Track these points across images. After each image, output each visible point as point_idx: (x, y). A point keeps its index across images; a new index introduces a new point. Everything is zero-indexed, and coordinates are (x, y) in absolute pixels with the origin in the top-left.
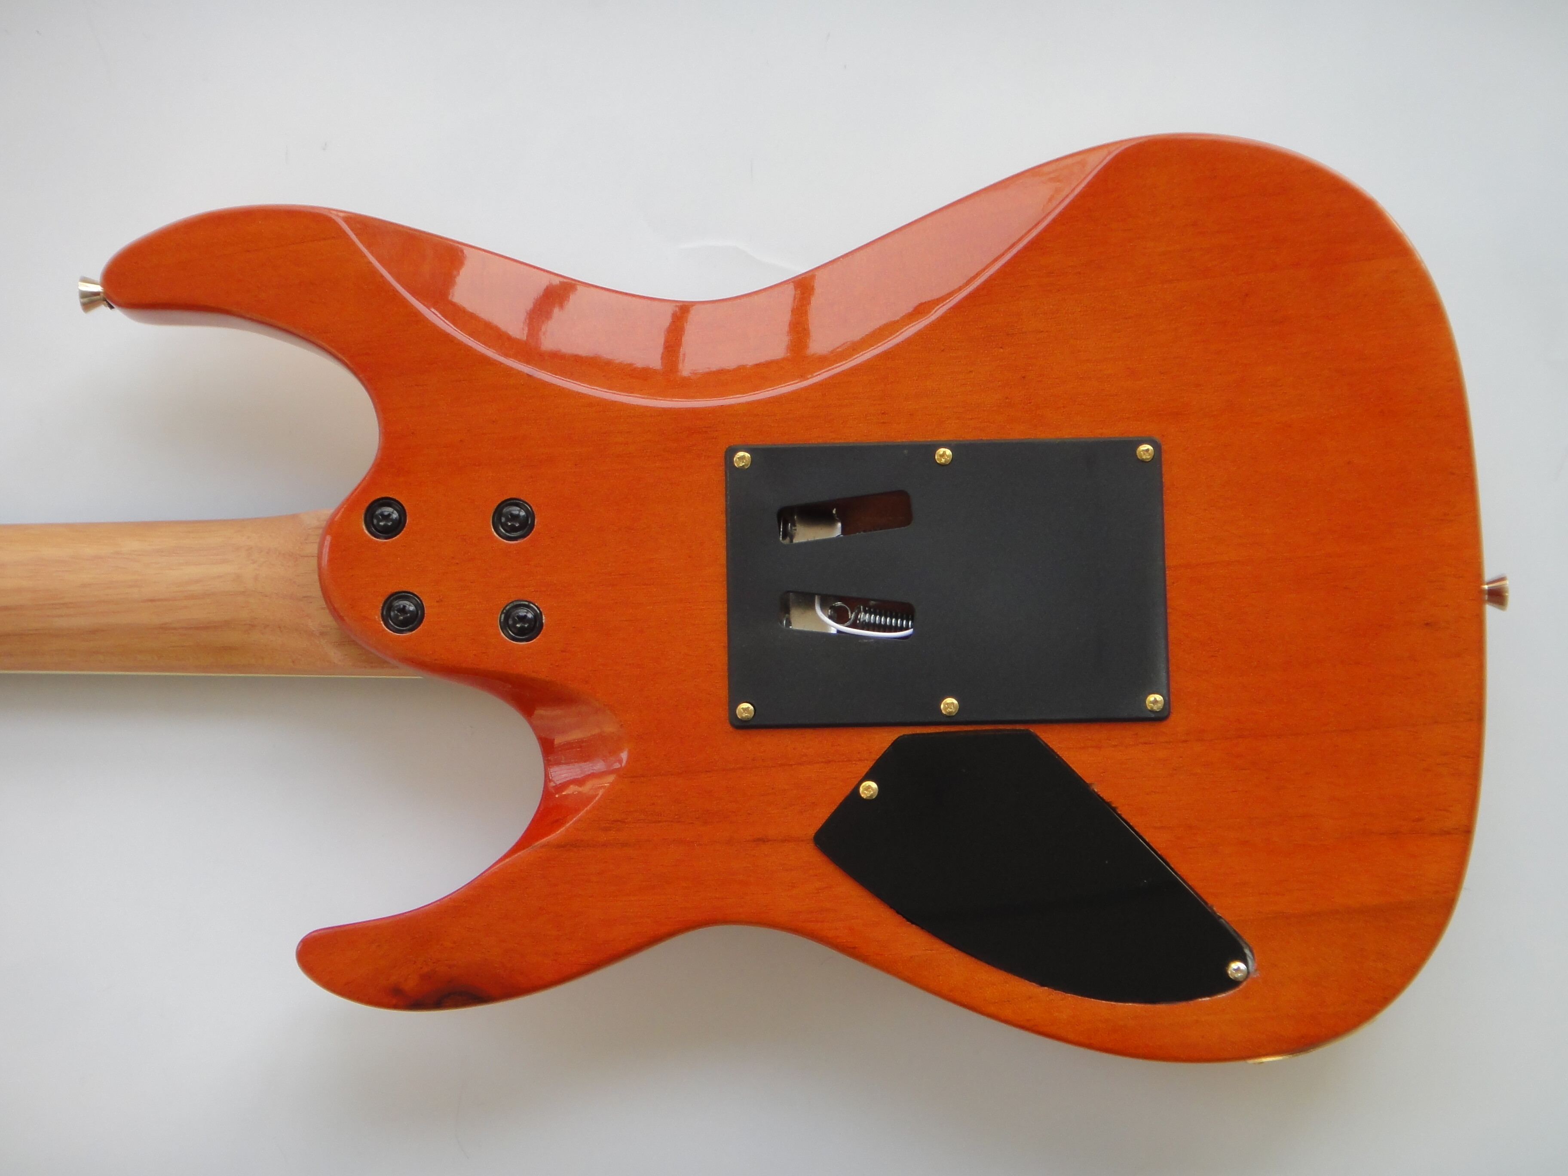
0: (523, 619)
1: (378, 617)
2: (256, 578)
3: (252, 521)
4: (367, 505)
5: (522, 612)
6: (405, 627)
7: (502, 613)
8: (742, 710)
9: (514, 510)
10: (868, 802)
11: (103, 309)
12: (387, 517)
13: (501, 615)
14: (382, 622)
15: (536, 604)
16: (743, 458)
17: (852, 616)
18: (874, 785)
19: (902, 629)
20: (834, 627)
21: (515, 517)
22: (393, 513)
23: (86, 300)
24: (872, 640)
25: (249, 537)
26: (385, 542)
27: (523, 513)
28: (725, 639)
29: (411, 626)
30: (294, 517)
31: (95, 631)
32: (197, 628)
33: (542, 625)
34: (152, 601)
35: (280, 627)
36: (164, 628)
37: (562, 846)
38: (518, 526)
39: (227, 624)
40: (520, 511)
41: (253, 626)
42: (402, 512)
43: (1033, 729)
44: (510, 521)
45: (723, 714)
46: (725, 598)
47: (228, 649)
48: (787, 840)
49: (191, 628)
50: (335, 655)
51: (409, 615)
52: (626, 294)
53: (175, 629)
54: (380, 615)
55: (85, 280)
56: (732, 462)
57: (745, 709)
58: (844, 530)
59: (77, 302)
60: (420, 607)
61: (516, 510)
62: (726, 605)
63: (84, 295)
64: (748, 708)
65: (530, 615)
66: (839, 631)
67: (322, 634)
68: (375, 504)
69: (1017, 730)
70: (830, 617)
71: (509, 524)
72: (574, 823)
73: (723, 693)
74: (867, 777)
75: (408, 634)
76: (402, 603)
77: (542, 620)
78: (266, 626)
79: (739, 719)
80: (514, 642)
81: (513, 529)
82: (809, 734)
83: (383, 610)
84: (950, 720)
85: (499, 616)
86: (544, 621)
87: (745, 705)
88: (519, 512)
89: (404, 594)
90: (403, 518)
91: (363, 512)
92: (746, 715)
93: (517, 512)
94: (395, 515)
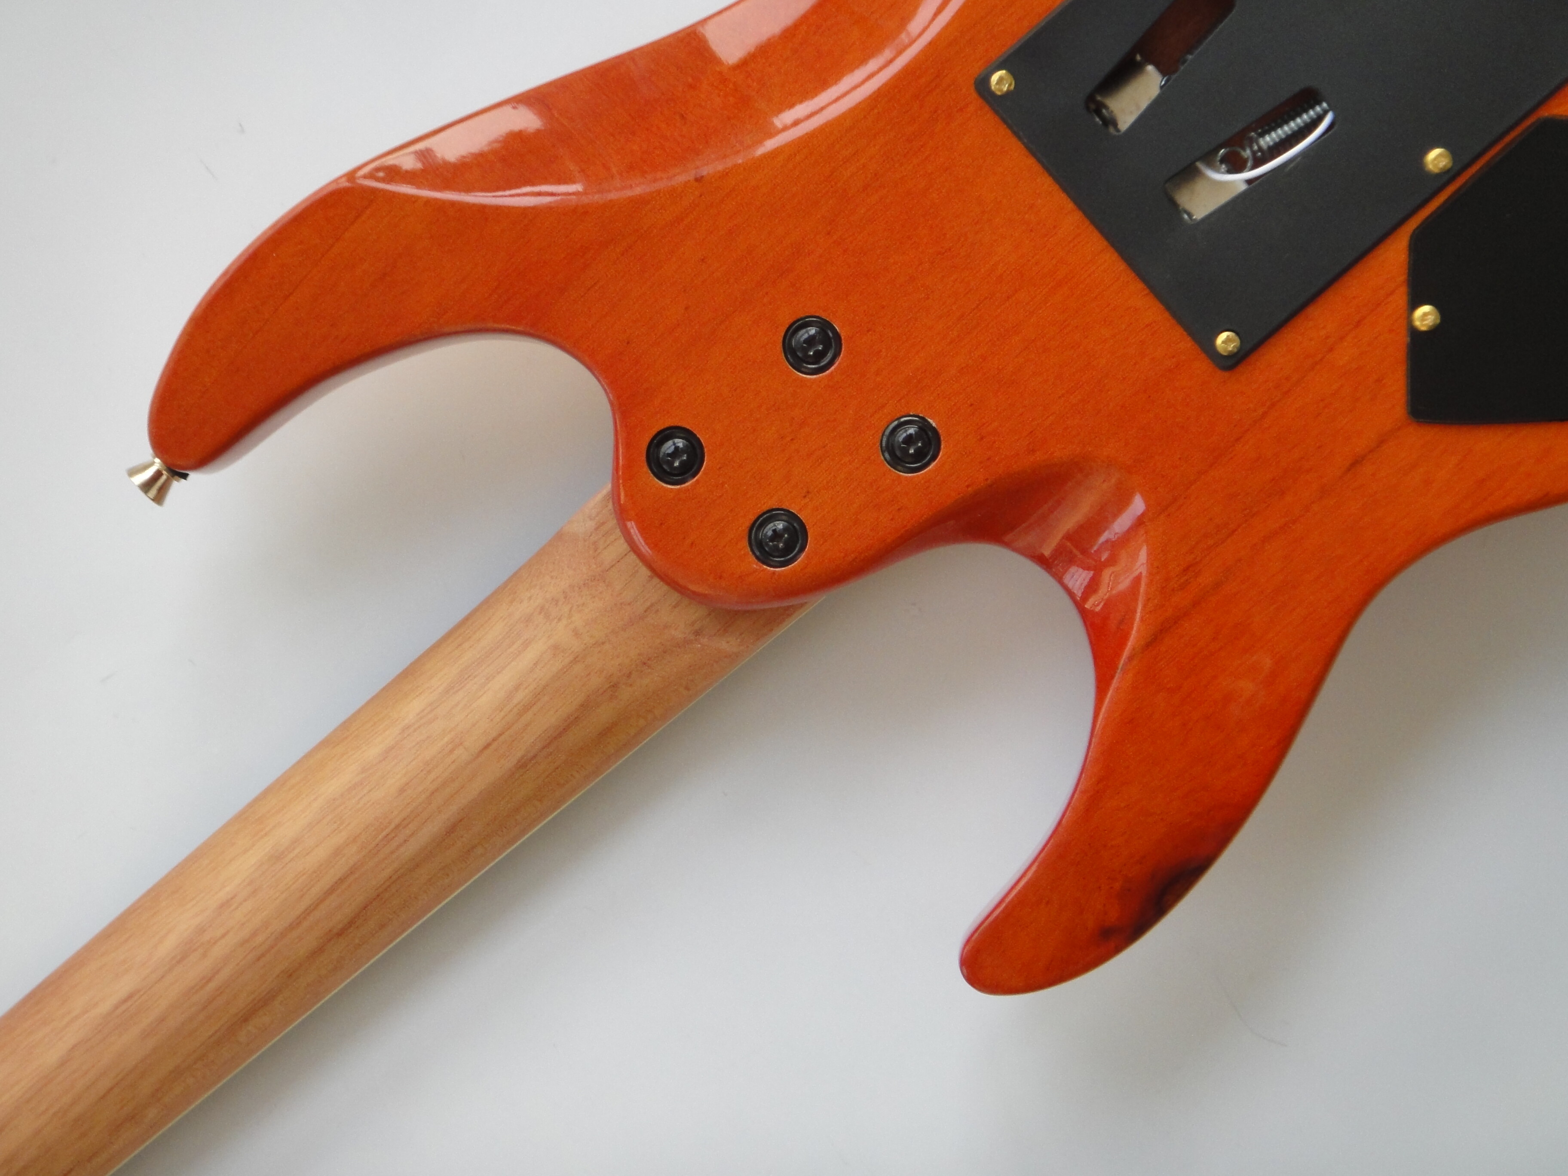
0: (909, 440)
1: (756, 565)
2: (576, 634)
3: (516, 577)
4: (644, 458)
5: (901, 436)
6: (792, 553)
7: (883, 452)
8: (1223, 345)
9: (801, 337)
10: (1433, 332)
11: (178, 487)
12: (677, 452)
13: (884, 456)
14: (765, 567)
15: (911, 414)
16: (1001, 80)
17: (1247, 153)
18: (1426, 309)
19: (1319, 119)
20: (1239, 180)
21: (811, 341)
22: (674, 444)
23: (153, 492)
24: (1299, 159)
25: (530, 598)
26: (697, 480)
27: (812, 331)
28: (1140, 285)
29: (798, 546)
30: (559, 537)
31: (452, 830)
32: (560, 735)
33: (934, 430)
34: (487, 746)
35: (645, 664)
36: (523, 765)
37: (1152, 642)
38: (823, 348)
39: (586, 706)
40: (807, 332)
41: (615, 686)
42: (688, 434)
43: (1545, 113)
44: (809, 350)
45: (1202, 366)
46: (1105, 243)
47: (606, 732)
48: (1382, 441)
49: (549, 744)
50: (727, 644)
51: (786, 536)
52: (720, 12)
53: (535, 756)
54: (756, 560)
55: (133, 472)
56: (992, 94)
57: (1224, 340)
58: (1164, 70)
59: (145, 501)
60: (792, 517)
61: (803, 335)
62: (1112, 250)
63: (146, 487)
64: (1228, 336)
65: (912, 431)
66: (1249, 182)
67: (697, 633)
68: (652, 449)
69: (1529, 127)
70: (1229, 172)
71: (811, 353)
72: (1145, 606)
73: (1184, 344)
74: (1414, 304)
75: (802, 557)
76: (768, 530)
77: (931, 425)
78: (629, 675)
79: (1226, 356)
80: (921, 472)
81: (819, 356)
82: (1315, 311)
83: (754, 553)
84: (1448, 176)
85: (882, 458)
86: (934, 425)
87: (1224, 336)
88: (808, 334)
89: (765, 516)
90: (694, 442)
91: (646, 469)
92: (1232, 346)
93: (806, 336)
94: (680, 443)
